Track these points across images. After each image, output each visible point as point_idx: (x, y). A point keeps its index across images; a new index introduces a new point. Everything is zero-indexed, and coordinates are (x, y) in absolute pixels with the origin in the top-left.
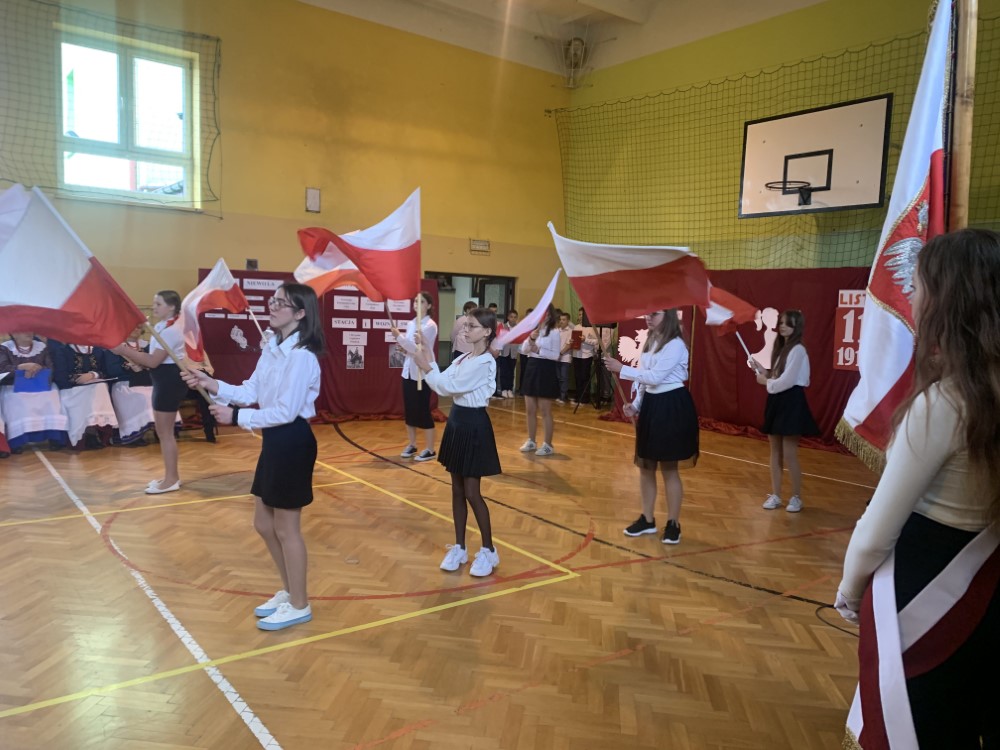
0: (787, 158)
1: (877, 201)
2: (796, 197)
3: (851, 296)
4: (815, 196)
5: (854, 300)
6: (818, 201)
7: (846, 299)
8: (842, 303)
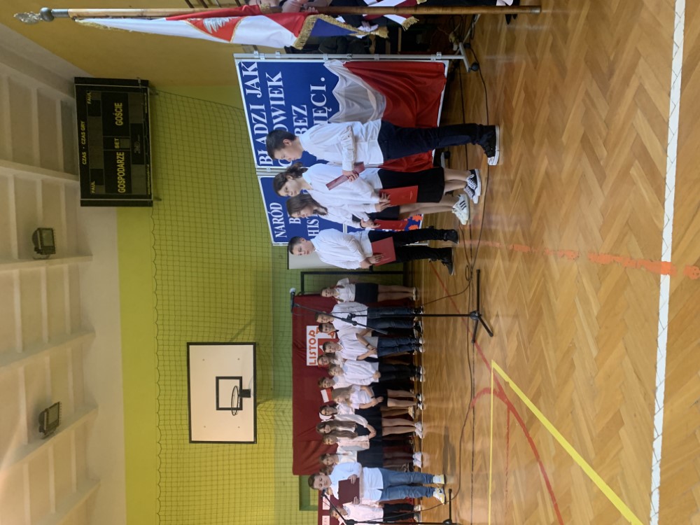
0: (218, 408)
1: (252, 346)
2: (245, 400)
3: (310, 358)
4: (245, 387)
5: (313, 355)
6: (248, 384)
7: (313, 361)
8: (315, 363)
